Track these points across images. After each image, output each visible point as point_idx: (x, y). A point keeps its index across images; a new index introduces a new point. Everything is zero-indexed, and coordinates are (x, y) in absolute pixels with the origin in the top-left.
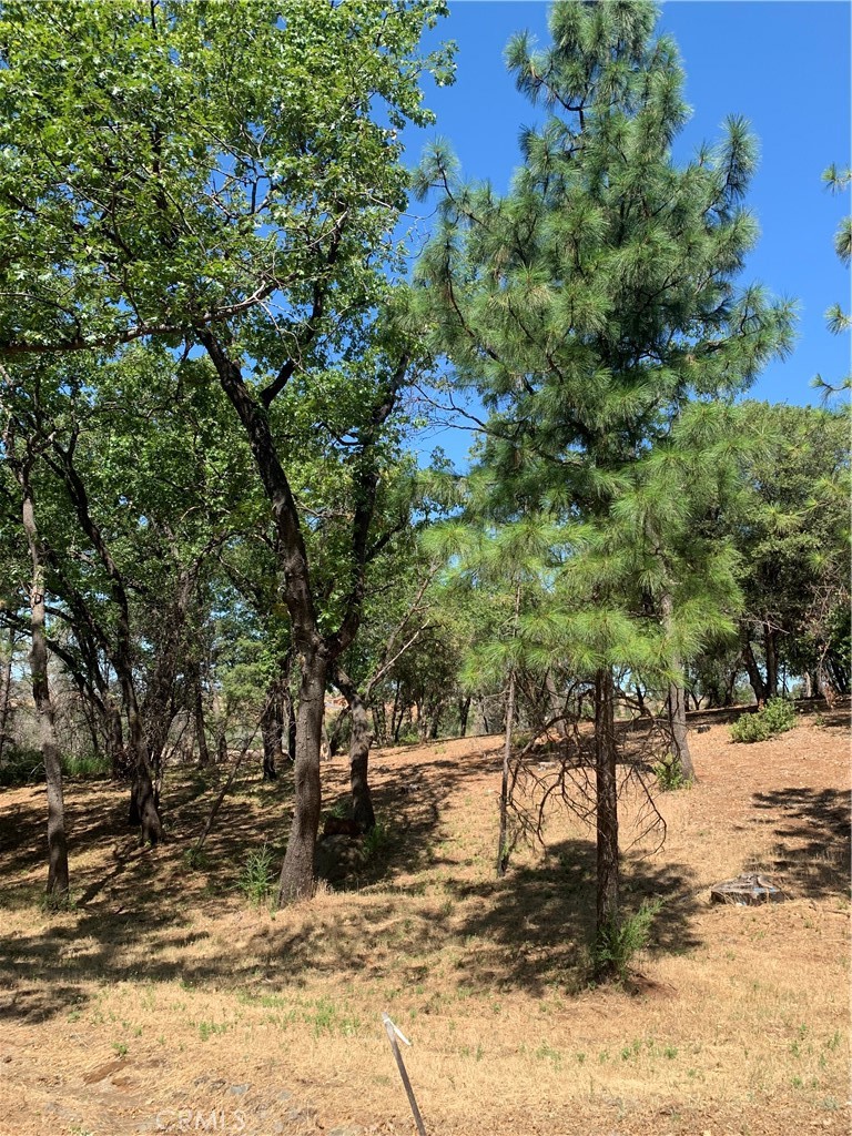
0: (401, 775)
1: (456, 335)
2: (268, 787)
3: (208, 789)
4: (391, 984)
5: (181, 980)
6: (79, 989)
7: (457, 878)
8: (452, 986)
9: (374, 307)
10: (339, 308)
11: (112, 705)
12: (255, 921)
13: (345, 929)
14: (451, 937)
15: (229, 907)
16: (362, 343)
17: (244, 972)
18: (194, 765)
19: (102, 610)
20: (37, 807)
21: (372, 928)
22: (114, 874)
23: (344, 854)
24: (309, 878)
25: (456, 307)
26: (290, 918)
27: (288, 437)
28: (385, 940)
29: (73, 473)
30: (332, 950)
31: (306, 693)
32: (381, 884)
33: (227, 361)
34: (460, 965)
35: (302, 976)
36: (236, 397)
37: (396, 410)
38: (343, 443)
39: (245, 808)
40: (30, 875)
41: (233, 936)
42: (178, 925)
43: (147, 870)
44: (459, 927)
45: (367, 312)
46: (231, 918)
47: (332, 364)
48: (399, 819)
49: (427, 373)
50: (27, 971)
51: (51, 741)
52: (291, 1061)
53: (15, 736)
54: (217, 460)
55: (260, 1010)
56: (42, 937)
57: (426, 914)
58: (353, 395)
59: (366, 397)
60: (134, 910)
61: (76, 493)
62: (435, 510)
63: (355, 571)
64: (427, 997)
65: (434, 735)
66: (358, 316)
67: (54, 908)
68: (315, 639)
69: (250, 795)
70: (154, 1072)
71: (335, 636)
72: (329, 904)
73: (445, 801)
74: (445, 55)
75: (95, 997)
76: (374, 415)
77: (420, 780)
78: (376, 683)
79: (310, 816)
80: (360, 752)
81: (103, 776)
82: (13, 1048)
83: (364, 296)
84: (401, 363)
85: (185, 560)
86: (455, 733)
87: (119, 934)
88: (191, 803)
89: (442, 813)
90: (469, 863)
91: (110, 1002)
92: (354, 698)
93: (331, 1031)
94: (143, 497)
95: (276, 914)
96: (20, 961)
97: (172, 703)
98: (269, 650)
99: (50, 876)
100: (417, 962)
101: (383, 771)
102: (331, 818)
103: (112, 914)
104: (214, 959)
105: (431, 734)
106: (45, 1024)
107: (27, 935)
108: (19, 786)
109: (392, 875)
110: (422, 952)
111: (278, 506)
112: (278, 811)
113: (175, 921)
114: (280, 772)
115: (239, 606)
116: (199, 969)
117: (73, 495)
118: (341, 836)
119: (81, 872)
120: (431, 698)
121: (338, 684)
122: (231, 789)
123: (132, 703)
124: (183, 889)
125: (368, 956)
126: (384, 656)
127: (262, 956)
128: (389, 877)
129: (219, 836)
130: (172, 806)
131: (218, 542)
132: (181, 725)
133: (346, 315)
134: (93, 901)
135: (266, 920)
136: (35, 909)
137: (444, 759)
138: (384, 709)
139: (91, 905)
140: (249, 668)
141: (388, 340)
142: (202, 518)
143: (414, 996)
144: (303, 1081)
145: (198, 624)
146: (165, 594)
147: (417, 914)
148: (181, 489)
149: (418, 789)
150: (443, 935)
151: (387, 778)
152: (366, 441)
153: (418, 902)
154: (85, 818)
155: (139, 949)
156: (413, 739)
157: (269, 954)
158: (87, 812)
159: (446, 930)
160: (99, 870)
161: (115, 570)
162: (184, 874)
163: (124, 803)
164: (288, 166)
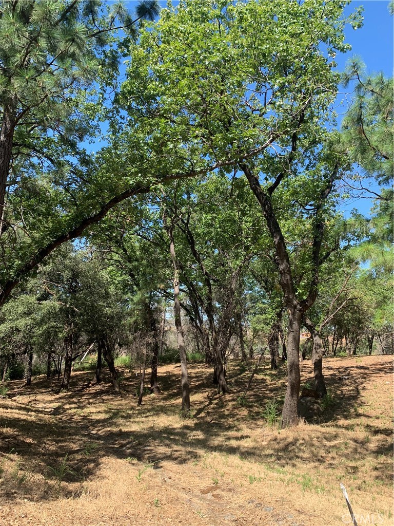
0: (339, 371)
1: (366, 150)
2: (274, 372)
3: (246, 370)
4: (340, 472)
5: (238, 455)
6: (196, 452)
7: (371, 424)
8: (372, 478)
9: (320, 144)
10: (303, 146)
11: (205, 331)
12: (270, 433)
13: (314, 442)
14: (370, 454)
15: (258, 425)
16: (314, 162)
17: (267, 456)
18: (239, 360)
19: (201, 289)
20: (176, 373)
21: (328, 444)
22: (208, 405)
23: (312, 406)
24: (296, 416)
25: (366, 136)
26: (288, 434)
27: (280, 209)
28: (335, 451)
29: (189, 231)
30: (308, 452)
31: (292, 328)
32: (330, 423)
33: (253, 176)
34: (376, 469)
35: (294, 461)
36: (257, 192)
37: (333, 191)
38: (306, 210)
39: (263, 381)
40: (174, 402)
41: (261, 439)
42: (236, 431)
43: (221, 405)
44: (374, 449)
45: (317, 146)
46: (259, 430)
47: (300, 173)
48: (339, 392)
49: (348, 173)
50: (175, 442)
51: (182, 344)
52: (292, 500)
53: (167, 342)
54: (248, 222)
55: (276, 475)
56: (180, 428)
57: (356, 441)
58: (311, 186)
59: (318, 186)
60: (217, 422)
61: (190, 239)
62: (353, 240)
63: (314, 270)
64: (359, 482)
65: (354, 353)
66: (312, 149)
67: (185, 416)
68: (295, 302)
69: (266, 375)
70: (230, 494)
71: (304, 301)
72: (305, 429)
73: (363, 385)
74: (357, 14)
75: (203, 457)
76: (322, 194)
77: (349, 374)
78: (324, 326)
79: (295, 387)
80: (318, 358)
81: (202, 362)
82: (171, 473)
83: (316, 139)
84: (335, 168)
85: (234, 267)
86: (366, 353)
87: (211, 431)
88: (239, 376)
89: (361, 392)
90: (377, 418)
91: (210, 460)
92: (314, 332)
93: (310, 490)
94: (217, 240)
95: (280, 431)
96: (172, 437)
97: (230, 331)
98: (272, 308)
99: (183, 403)
100: (352, 464)
101: (329, 369)
102: (305, 389)
103: (208, 423)
104: (253, 448)
105: (353, 353)
106: (184, 465)
107: (174, 427)
108: (169, 364)
109: (336, 419)
110: (355, 459)
111: (276, 240)
112: (279, 384)
113: (235, 429)
114: (279, 365)
115: (257, 288)
116: (246, 451)
117: (189, 241)
118: (310, 398)
119: (195, 403)
120: (353, 334)
121: (306, 325)
122: (257, 371)
123: (214, 330)
124: (237, 415)
125: (327, 457)
126: (328, 313)
127: (275, 449)
128: (335, 420)
129: (252, 393)
130: (231, 377)
131: (247, 259)
132: (234, 341)
133: (306, 150)
134: (200, 416)
135: (276, 433)
136: (177, 416)
137: (361, 365)
138: (328, 339)
139: (199, 417)
140: (262, 316)
141: (327, 158)
142: (241, 249)
143: (352, 480)
144: (299, 511)
145: (240, 297)
146: (226, 282)
147: (351, 440)
148: (232, 236)
149: (348, 378)
150: (364, 452)
151: (331, 372)
152: (318, 207)
153: (351, 434)
154: (195, 379)
155: (220, 439)
156: (344, 354)
157: (278, 449)
158: (196, 377)
159: (367, 450)
160: (202, 403)
161: (206, 272)
162: (238, 408)
163: (211, 374)
164: (281, 82)
